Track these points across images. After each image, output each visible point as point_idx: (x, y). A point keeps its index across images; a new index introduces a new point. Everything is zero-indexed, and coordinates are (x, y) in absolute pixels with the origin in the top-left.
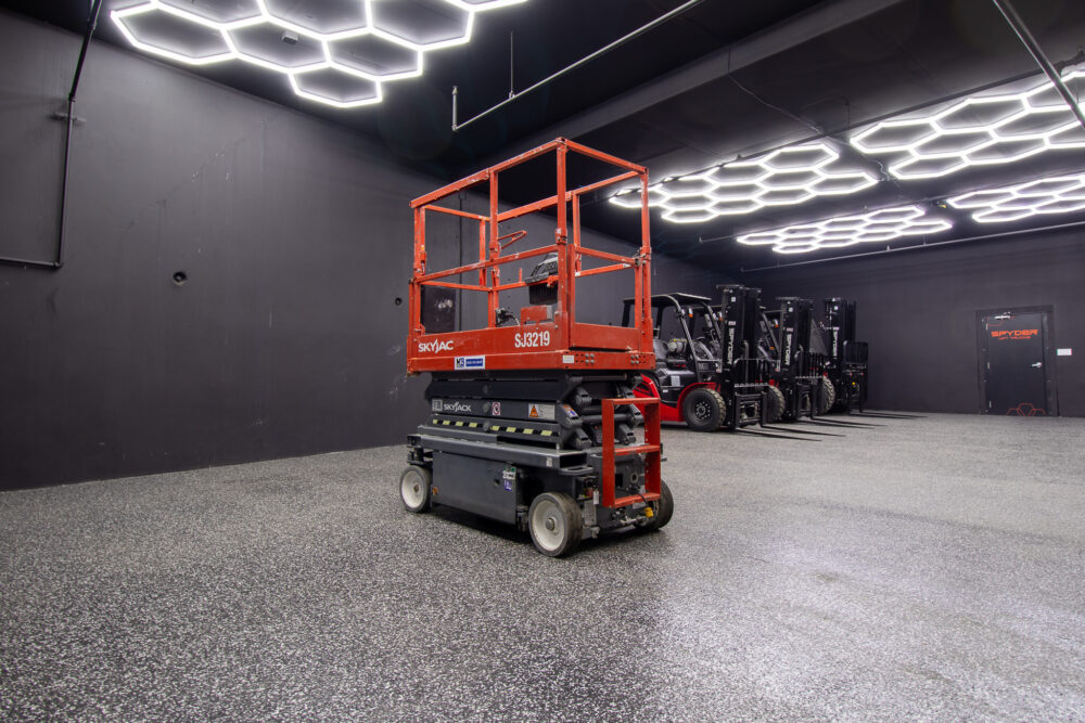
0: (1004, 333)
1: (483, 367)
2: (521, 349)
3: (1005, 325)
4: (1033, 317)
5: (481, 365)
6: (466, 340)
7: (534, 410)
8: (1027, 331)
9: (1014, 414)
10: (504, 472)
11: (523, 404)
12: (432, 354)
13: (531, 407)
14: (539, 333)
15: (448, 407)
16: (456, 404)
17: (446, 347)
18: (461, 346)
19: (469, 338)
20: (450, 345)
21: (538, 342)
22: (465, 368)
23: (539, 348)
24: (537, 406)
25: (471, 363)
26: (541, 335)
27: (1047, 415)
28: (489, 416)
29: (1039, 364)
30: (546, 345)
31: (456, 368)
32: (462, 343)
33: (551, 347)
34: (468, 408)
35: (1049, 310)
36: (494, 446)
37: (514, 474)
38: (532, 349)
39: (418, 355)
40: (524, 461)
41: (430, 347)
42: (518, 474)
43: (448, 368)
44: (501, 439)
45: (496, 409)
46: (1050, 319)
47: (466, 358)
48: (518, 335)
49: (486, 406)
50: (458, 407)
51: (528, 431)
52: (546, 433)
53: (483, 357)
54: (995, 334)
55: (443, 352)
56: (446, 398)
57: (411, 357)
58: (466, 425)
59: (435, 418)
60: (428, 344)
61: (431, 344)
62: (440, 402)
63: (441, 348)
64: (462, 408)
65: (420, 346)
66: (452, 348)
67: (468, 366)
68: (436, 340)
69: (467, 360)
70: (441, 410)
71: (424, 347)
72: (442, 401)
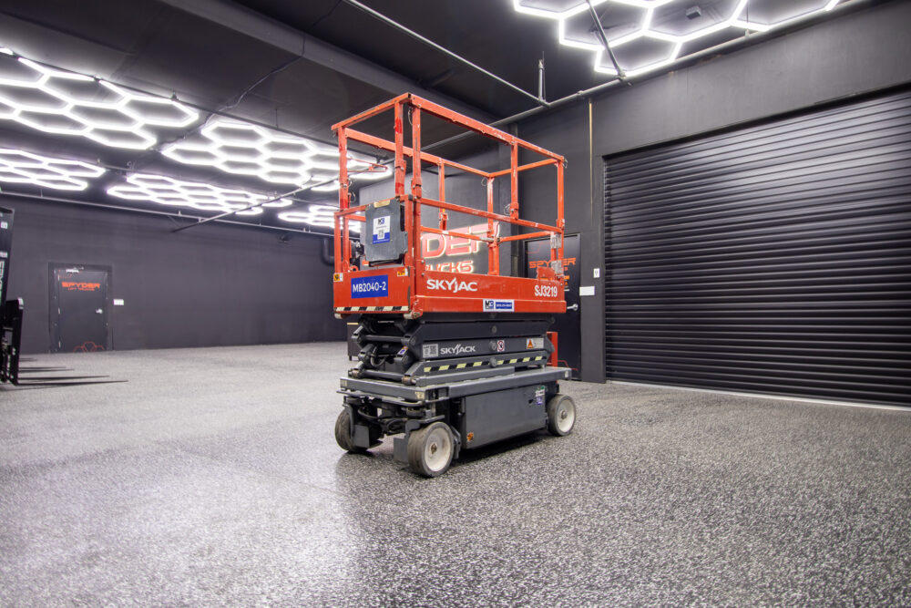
0: (73, 284)
1: (512, 310)
2: (539, 297)
3: (75, 278)
4: (96, 274)
5: (511, 308)
6: (491, 283)
7: (530, 343)
8: (91, 284)
9: (80, 351)
10: (533, 392)
11: (522, 340)
12: (449, 293)
13: (528, 341)
15: (446, 351)
16: (458, 346)
17: (468, 288)
18: (486, 289)
19: (495, 283)
20: (473, 286)
21: (550, 293)
22: (495, 310)
23: (551, 298)
24: (532, 340)
25: (500, 305)
27: (106, 350)
28: (494, 353)
29: (100, 311)
30: (555, 296)
31: (485, 310)
32: (487, 286)
33: (558, 298)
34: (472, 349)
35: (108, 269)
37: (544, 391)
38: (546, 298)
39: (425, 291)
40: (545, 380)
41: (445, 284)
43: (475, 310)
44: (518, 369)
45: (500, 346)
46: (110, 276)
47: (495, 301)
48: (537, 286)
49: (492, 343)
50: (459, 349)
51: (526, 360)
52: (539, 359)
53: (512, 301)
54: (65, 285)
55: (463, 292)
56: (444, 341)
57: (416, 294)
58: (470, 365)
59: (427, 365)
60: (442, 282)
61: (447, 282)
62: (434, 347)
63: (461, 288)
64: (465, 350)
65: (429, 282)
66: (475, 290)
67: (497, 308)
68: (455, 279)
69: (497, 303)
70: (437, 355)
71: (435, 283)
72: (437, 345)
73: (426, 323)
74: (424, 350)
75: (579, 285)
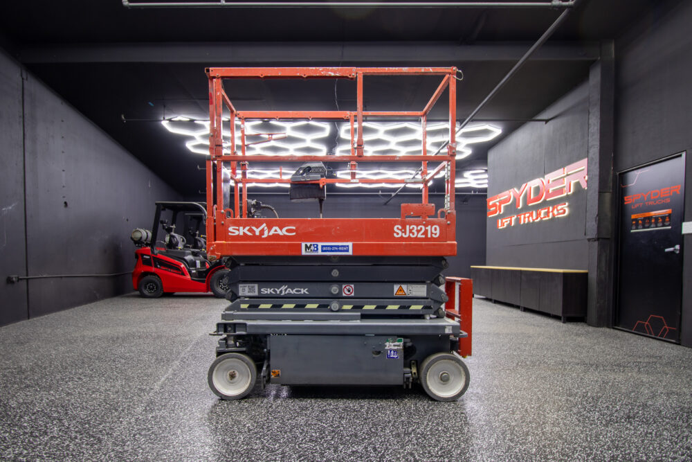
1: (350, 253)
2: (402, 239)
5: (348, 251)
6: (316, 226)
7: (401, 290)
10: (387, 344)
11: (386, 286)
12: (257, 238)
13: (396, 287)
14: (426, 225)
15: (267, 291)
16: (283, 288)
17: (283, 232)
18: (308, 233)
19: (322, 226)
20: (289, 231)
21: (425, 234)
22: (320, 253)
23: (426, 239)
24: (404, 286)
25: (329, 249)
26: (429, 228)
28: (336, 297)
30: (434, 236)
31: (304, 253)
32: (312, 231)
33: (438, 239)
34: (304, 291)
36: (358, 323)
37: (402, 343)
38: (417, 239)
39: (226, 237)
41: (251, 231)
42: (405, 343)
43: (290, 253)
45: (347, 290)
47: (320, 244)
48: (399, 227)
49: (334, 287)
50: (284, 290)
51: (393, 307)
52: (416, 308)
53: (350, 244)
55: (276, 237)
56: (263, 282)
57: (215, 240)
58: (300, 307)
59: (245, 302)
60: (247, 228)
61: (254, 228)
62: (253, 287)
63: (272, 232)
64: (293, 292)
65: (231, 229)
66: (294, 234)
67: (323, 251)
68: (265, 225)
69: (322, 246)
70: (256, 294)
71: (238, 230)
72: (256, 286)
73: (246, 265)
74: (240, 289)
75: (683, 220)
